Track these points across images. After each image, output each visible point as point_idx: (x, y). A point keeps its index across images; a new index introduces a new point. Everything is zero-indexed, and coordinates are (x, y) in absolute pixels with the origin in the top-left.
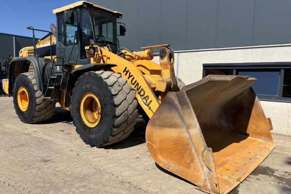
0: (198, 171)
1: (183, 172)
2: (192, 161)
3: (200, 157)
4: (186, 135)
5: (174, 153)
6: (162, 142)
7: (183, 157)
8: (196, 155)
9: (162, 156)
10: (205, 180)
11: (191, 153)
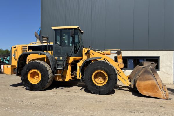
0: (160, 93)
1: (154, 95)
2: (158, 90)
3: (161, 88)
4: (155, 82)
5: (150, 89)
6: (145, 86)
7: (154, 90)
8: (159, 88)
9: (145, 91)
10: (164, 96)
11: (157, 88)
